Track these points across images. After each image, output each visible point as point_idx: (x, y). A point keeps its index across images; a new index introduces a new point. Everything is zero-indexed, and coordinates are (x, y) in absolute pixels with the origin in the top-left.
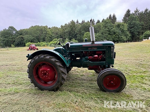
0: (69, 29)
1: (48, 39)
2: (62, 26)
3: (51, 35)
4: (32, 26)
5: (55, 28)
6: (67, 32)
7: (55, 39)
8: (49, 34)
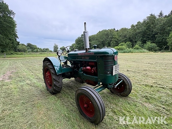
0: (144, 28)
1: (114, 44)
2: (133, 26)
3: (118, 39)
4: (100, 31)
5: (124, 30)
6: (140, 33)
7: (121, 44)
8: (115, 38)
